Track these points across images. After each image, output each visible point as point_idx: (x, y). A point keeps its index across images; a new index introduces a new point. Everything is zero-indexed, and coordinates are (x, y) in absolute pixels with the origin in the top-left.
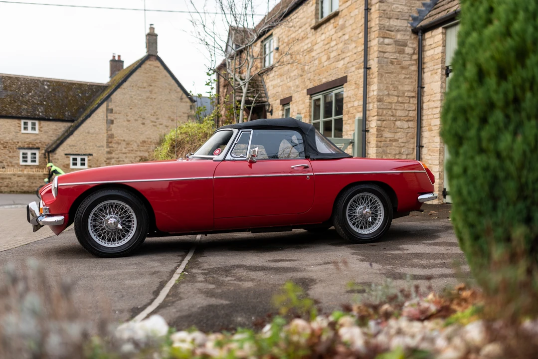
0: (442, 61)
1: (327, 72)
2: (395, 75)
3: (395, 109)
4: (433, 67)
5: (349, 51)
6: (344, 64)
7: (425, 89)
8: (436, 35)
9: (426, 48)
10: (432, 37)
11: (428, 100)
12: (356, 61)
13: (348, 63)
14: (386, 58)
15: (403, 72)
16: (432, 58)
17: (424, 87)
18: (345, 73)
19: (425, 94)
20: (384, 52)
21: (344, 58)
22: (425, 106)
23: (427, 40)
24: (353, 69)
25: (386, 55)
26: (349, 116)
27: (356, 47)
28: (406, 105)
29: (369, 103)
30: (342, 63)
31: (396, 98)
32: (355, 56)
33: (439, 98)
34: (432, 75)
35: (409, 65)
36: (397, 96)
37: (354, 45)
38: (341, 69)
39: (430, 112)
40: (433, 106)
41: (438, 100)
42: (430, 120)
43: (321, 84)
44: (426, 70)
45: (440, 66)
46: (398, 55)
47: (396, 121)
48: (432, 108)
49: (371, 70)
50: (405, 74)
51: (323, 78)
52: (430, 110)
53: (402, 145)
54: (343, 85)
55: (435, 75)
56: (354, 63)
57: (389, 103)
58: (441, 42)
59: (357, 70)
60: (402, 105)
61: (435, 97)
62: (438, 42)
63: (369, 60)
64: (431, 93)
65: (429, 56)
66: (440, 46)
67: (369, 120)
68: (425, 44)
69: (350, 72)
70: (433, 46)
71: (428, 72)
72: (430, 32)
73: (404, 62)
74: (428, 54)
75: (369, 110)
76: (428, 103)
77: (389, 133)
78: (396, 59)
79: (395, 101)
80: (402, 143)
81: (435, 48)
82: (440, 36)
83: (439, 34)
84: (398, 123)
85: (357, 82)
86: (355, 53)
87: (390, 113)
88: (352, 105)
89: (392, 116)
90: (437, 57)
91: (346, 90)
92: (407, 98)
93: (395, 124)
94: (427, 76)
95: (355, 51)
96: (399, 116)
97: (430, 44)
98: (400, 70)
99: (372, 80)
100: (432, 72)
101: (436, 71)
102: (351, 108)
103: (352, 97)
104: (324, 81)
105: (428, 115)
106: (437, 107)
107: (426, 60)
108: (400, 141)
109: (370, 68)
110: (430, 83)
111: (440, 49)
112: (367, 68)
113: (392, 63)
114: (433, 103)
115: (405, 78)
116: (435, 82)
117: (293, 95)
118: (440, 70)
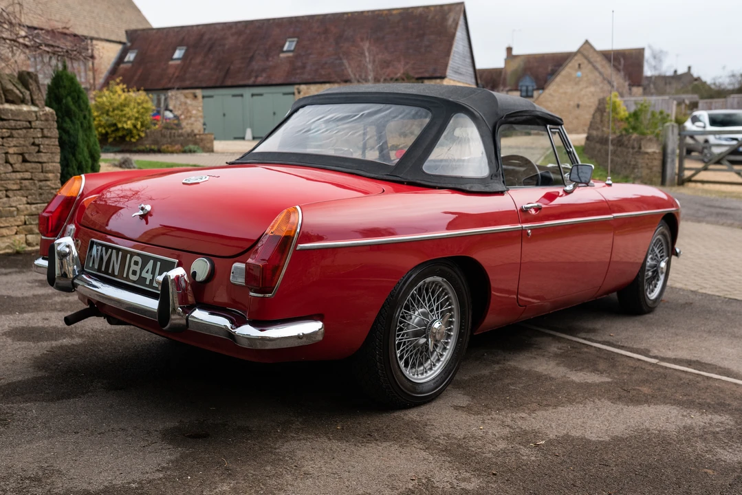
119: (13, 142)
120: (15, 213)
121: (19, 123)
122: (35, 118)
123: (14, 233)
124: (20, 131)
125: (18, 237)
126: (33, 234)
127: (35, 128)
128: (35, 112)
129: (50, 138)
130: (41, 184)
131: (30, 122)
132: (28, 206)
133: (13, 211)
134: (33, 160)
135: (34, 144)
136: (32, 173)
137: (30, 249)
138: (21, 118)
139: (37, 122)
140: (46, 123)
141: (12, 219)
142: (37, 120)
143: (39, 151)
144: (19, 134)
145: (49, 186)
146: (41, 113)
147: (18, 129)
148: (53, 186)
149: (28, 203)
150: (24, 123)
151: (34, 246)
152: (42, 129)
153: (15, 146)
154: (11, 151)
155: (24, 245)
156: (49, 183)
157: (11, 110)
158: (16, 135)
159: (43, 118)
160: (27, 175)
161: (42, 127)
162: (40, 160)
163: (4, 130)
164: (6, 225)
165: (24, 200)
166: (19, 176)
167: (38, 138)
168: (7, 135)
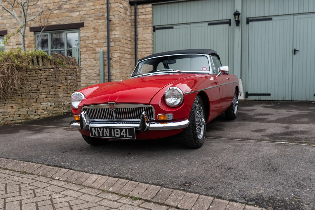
0: (152, 22)
1: (58, 18)
2: (124, 27)
3: (125, 47)
4: (145, 25)
5: (85, 6)
6: (80, 15)
7: (138, 37)
8: (146, 8)
9: (139, 14)
10: (143, 8)
11: (141, 43)
12: (94, 14)
13: (85, 14)
14: (121, 16)
15: (127, 25)
16: (144, 20)
17: (138, 36)
18: (81, 21)
19: (139, 40)
20: (120, 12)
21: (80, 11)
22: (139, 46)
23: (139, 9)
24: (92, 19)
25: (121, 14)
26: (87, 49)
27: (94, 5)
28: (128, 45)
29: (111, 42)
30: (77, 13)
31: (125, 40)
32: (93, 11)
33: (151, 43)
34: (144, 29)
35: (129, 22)
36: (125, 39)
37: (91, 4)
38: (76, 18)
39: (143, 50)
40: (146, 47)
41: (150, 44)
42: (144, 55)
43: (49, 25)
44: (138, 26)
45: (151, 25)
46: (125, 15)
47: (125, 54)
48: (145, 48)
49: (111, 22)
50: (128, 27)
51: (52, 22)
52: (144, 49)
53: (128, 68)
54: (79, 28)
55: (147, 30)
56: (91, 15)
57: (123, 43)
58: (151, 12)
59: (96, 21)
60: (127, 45)
61: (147, 42)
62: (149, 11)
63: (110, 15)
64: (144, 39)
65: (141, 19)
66: (150, 14)
67: (111, 52)
68: (137, 11)
69: (87, 21)
70: (144, 13)
71: (140, 27)
72: (142, 5)
73: (127, 20)
74: (141, 17)
75: (111, 46)
76: (141, 45)
77: (123, 61)
78: (124, 17)
79: (125, 42)
80: (128, 67)
81: (146, 14)
82: (151, 9)
83: (150, 7)
84: (126, 55)
85: (96, 28)
86: (93, 9)
87: (123, 49)
88: (91, 42)
89: (124, 51)
90: (148, 20)
91: (84, 32)
92: (128, 41)
93: (125, 55)
94: (140, 30)
95: (93, 8)
96: (126, 51)
97: (141, 12)
98: (126, 24)
99: (113, 28)
100: (144, 28)
101: (148, 28)
102: (90, 44)
103: (90, 37)
104: (54, 23)
105: (141, 52)
106: (149, 48)
107: (138, 20)
108: (127, 65)
109: (110, 21)
110: (142, 34)
111: (151, 16)
112: (109, 20)
113: (123, 19)
114: (146, 45)
115: (128, 29)
116: (147, 34)
117: (8, 30)
118: (150, 28)
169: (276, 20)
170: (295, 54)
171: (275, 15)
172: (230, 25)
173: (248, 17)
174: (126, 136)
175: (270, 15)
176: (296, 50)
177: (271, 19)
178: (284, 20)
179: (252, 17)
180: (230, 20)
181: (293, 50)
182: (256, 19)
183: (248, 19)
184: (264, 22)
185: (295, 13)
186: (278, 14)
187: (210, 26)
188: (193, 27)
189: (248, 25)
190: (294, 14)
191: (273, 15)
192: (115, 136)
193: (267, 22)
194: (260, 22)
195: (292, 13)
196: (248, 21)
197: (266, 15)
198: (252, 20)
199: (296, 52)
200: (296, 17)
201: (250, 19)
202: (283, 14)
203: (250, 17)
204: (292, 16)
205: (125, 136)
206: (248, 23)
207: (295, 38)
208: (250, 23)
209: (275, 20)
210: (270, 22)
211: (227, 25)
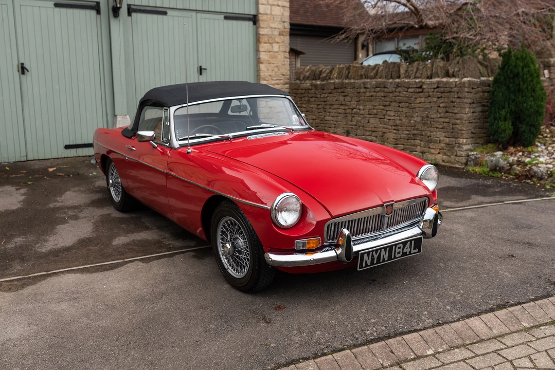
119: (442, 100)
120: (438, 141)
121: (446, 89)
122: (454, 86)
123: (437, 153)
124: (446, 94)
125: (439, 155)
126: (446, 155)
127: (454, 92)
128: (456, 82)
129: (461, 98)
130: (454, 126)
131: (452, 88)
132: (445, 138)
133: (437, 140)
134: (450, 111)
135: (452, 102)
136: (450, 119)
137: (443, 164)
138: (447, 86)
139: (455, 88)
140: (460, 89)
141: (437, 145)
142: (456, 87)
143: (454, 106)
144: (445, 96)
145: (457, 128)
146: (458, 82)
147: (445, 93)
148: (460, 128)
149: (445, 137)
150: (448, 89)
151: (446, 163)
152: (458, 93)
153: (442, 103)
154: (441, 105)
155: (441, 161)
156: (457, 126)
157: (443, 82)
158: (443, 96)
159: (459, 86)
160: (447, 120)
161: (457, 91)
162: (454, 112)
163: (438, 93)
164: (434, 147)
165: (444, 134)
166: (442, 120)
167: (455, 98)
168: (440, 96)
169: (173, 16)
170: (201, 74)
171: (171, 7)
172: (98, 12)
173: (129, 3)
174: (410, 252)
175: (164, 6)
176: (202, 68)
177: (165, 13)
178: (183, 17)
179: (136, 4)
180: (98, 3)
181: (199, 68)
182: (143, 8)
183: (129, 6)
184: (155, 16)
185: (198, 9)
186: (175, 7)
187: (57, 10)
188: (20, 6)
189: (130, 18)
190: (197, 11)
191: (168, 6)
192: (395, 257)
193: (160, 17)
194: (149, 16)
195: (195, 9)
196: (131, 10)
197: (158, 5)
198: (136, 9)
199: (202, 70)
200: (199, 15)
201: (133, 7)
202: (182, 8)
203: (133, 3)
204: (194, 14)
205: (408, 253)
206: (129, 14)
207: (200, 49)
208: (134, 15)
209: (171, 16)
210: (165, 17)
211: (93, 13)
